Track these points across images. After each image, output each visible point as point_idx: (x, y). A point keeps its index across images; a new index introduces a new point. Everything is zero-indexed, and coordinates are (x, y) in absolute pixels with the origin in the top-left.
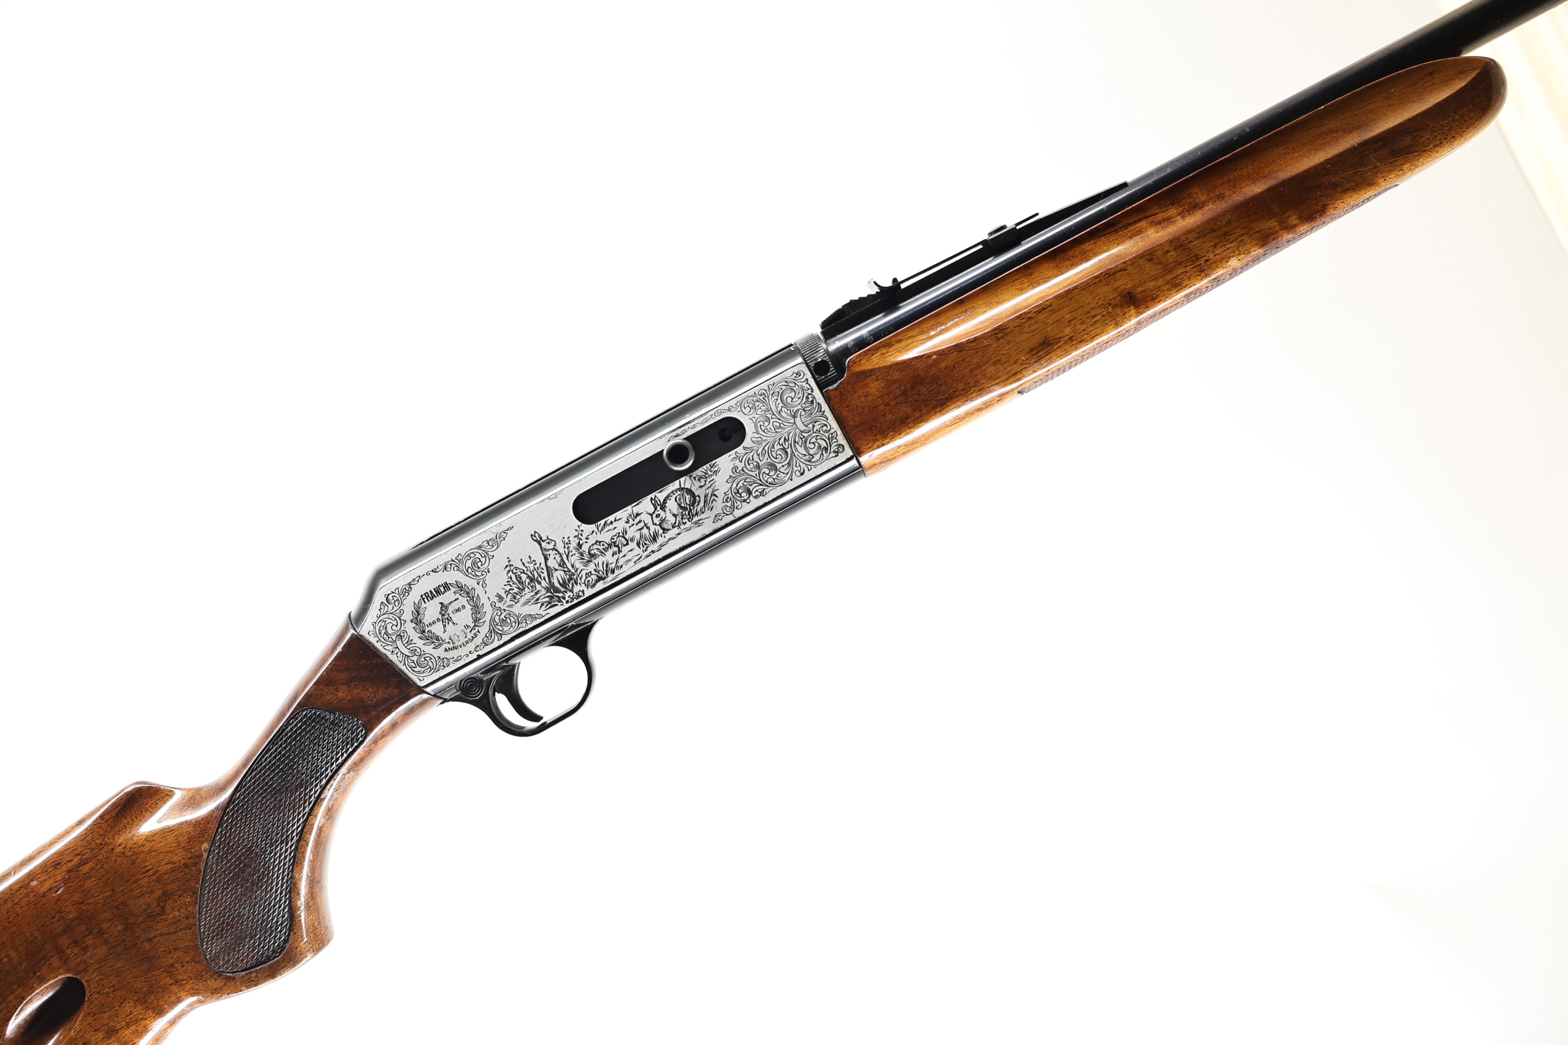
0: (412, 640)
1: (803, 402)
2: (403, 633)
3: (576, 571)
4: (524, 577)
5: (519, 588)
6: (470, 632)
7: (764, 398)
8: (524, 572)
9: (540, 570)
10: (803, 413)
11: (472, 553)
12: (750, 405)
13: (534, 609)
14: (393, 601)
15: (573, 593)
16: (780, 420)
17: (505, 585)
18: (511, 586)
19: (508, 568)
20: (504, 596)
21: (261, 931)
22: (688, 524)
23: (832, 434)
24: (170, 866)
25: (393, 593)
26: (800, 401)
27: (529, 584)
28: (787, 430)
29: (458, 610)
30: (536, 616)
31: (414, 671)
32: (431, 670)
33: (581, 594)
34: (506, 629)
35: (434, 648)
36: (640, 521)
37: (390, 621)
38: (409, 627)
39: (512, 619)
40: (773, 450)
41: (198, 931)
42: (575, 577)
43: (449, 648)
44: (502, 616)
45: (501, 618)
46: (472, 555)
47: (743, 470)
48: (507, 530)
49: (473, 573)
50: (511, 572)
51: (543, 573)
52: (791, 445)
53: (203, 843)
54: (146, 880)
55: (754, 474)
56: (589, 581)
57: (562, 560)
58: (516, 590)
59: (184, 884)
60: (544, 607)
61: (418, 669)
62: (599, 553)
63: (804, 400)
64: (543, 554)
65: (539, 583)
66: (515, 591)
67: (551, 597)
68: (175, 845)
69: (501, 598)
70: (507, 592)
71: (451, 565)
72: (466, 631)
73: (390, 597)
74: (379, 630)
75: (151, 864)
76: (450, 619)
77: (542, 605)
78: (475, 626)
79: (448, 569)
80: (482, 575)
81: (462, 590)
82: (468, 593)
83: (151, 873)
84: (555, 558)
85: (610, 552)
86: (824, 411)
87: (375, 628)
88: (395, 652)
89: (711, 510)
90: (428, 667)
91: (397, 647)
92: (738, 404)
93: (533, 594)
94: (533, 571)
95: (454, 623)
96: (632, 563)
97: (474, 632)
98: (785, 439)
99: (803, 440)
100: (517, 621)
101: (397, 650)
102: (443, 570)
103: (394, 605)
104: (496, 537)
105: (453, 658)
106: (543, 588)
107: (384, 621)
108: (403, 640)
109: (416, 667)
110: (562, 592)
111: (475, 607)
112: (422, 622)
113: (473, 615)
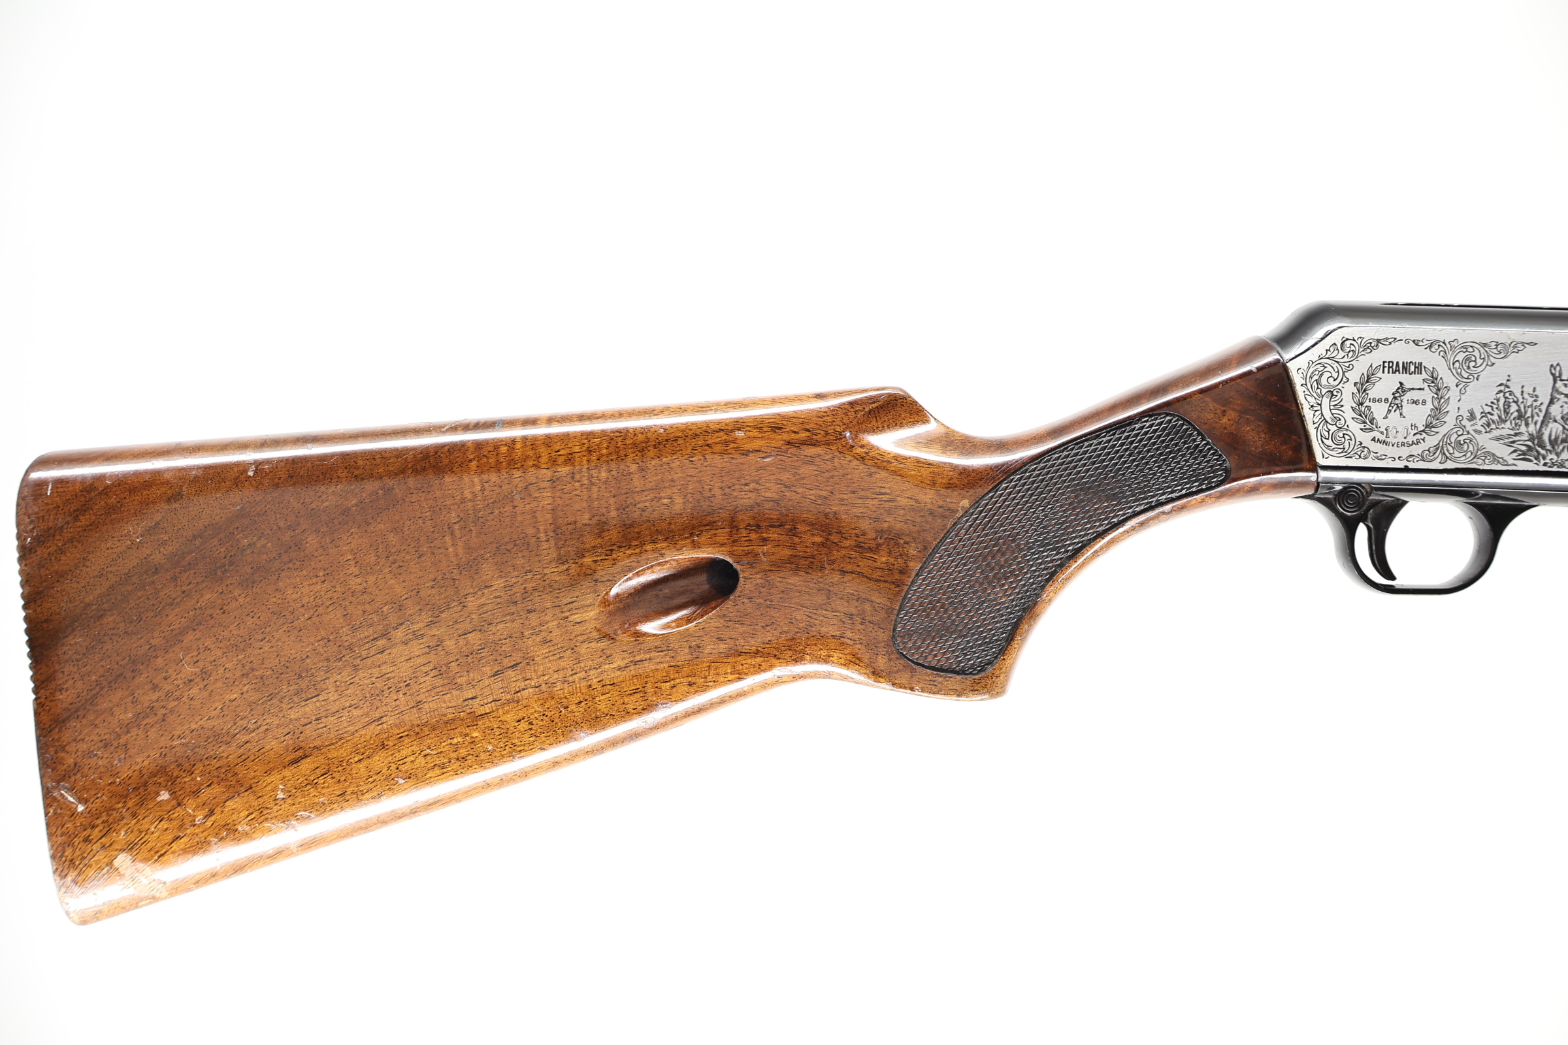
0: (1342, 406)
2: (1338, 392)
4: (1514, 407)
5: (1500, 417)
6: (1415, 434)
8: (1516, 402)
9: (1537, 410)
11: (1472, 347)
13: (1502, 451)
14: (1348, 350)
15: (1558, 457)
17: (1486, 405)
18: (1492, 409)
19: (1502, 388)
20: (1478, 416)
21: (973, 634)
24: (912, 503)
25: (1354, 340)
27: (1514, 419)
29: (1415, 402)
30: (1501, 460)
31: (1323, 442)
32: (1342, 452)
34: (1457, 454)
35: (1361, 429)
37: (1331, 370)
38: (1349, 389)
39: (1471, 448)
41: (903, 594)
43: (1378, 440)
44: (1461, 438)
45: (1458, 439)
48: (1527, 344)
49: (1459, 371)
50: (1502, 394)
51: (1538, 416)
53: (964, 498)
54: (876, 502)
58: (1495, 418)
59: (918, 532)
60: (1515, 454)
61: (1329, 442)
64: (1552, 395)
65: (1527, 425)
66: (1492, 417)
67: (1530, 448)
68: (929, 482)
69: (1472, 417)
70: (1484, 414)
71: (1439, 346)
72: (1410, 430)
73: (1348, 343)
74: (1312, 373)
75: (889, 488)
76: (1400, 407)
77: (1515, 451)
78: (1423, 431)
79: (1433, 350)
80: (1468, 378)
81: (1433, 382)
82: (1439, 390)
83: (885, 497)
84: (1562, 407)
87: (1309, 368)
88: (1315, 409)
90: (1342, 447)
91: (1320, 405)
93: (1512, 432)
95: (1401, 414)
97: (1418, 436)
100: (1475, 453)
101: (1319, 408)
102: (1426, 346)
103: (1347, 355)
104: (1510, 345)
105: (1377, 453)
106: (1527, 432)
107: (1324, 366)
108: (1332, 400)
109: (1328, 439)
110: (1547, 450)
111: (1437, 409)
112: (1367, 392)
113: (1429, 418)
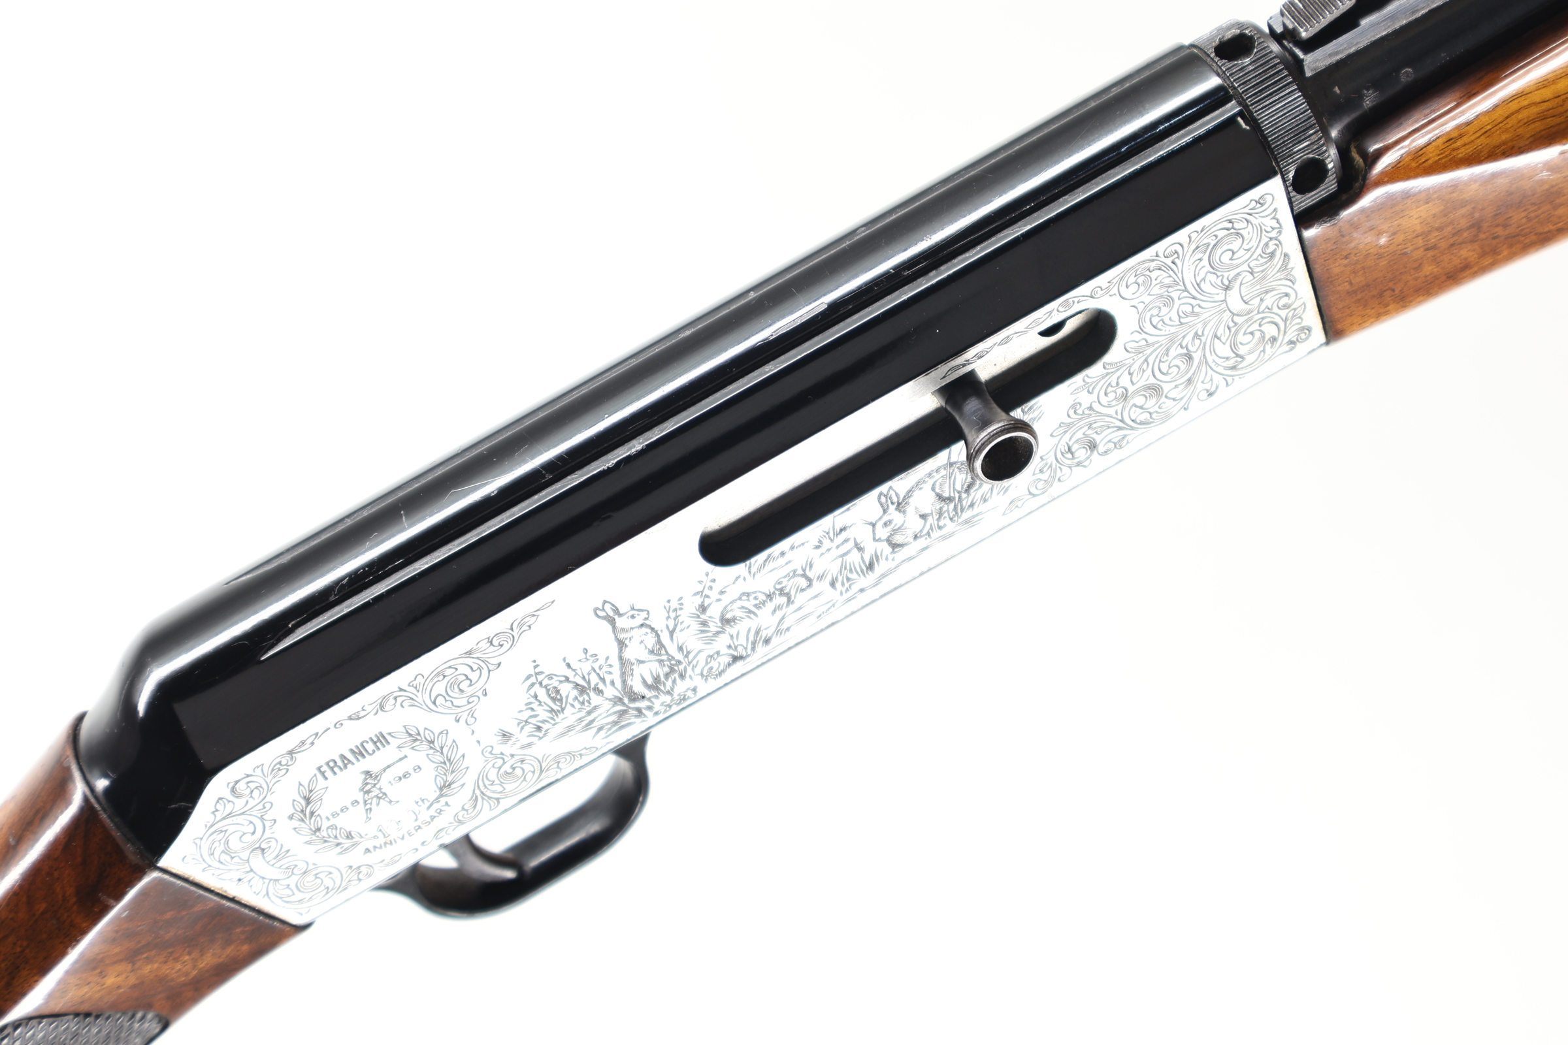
0: (288, 851)
1: (1255, 256)
2: (269, 842)
3: (686, 656)
4: (566, 688)
5: (551, 711)
7: (1173, 262)
8: (566, 679)
9: (605, 669)
10: (1250, 277)
11: (450, 667)
12: (1140, 280)
13: (580, 741)
14: (248, 791)
16: (1194, 298)
17: (520, 711)
18: (533, 710)
19: (533, 680)
20: (516, 730)
22: (950, 527)
23: (1295, 309)
25: (249, 776)
26: (1249, 254)
27: (575, 699)
28: (1203, 317)
30: (584, 751)
31: (288, 902)
32: (327, 893)
33: (690, 694)
34: (511, 787)
35: (341, 853)
36: (846, 541)
37: (239, 829)
38: (284, 829)
39: (528, 768)
40: (1166, 358)
42: (681, 667)
43: (375, 847)
44: (506, 767)
45: (501, 772)
46: (448, 672)
47: (1091, 408)
48: (539, 610)
49: (449, 704)
50: (537, 686)
51: (611, 673)
52: (1205, 343)
55: (1111, 411)
56: (711, 668)
57: (659, 642)
58: (544, 715)
61: (299, 896)
62: (743, 615)
63: (1259, 251)
65: (600, 692)
66: (539, 718)
69: (506, 736)
70: (524, 724)
71: (395, 698)
72: (417, 809)
73: (241, 785)
74: (210, 849)
77: (600, 729)
79: (388, 709)
80: (469, 703)
81: (416, 741)
85: (770, 606)
86: (1292, 269)
87: (199, 848)
88: (247, 879)
89: (1005, 493)
90: (322, 888)
91: (252, 870)
92: (1115, 281)
93: (583, 714)
94: (589, 674)
95: (391, 802)
96: (813, 618)
97: (436, 806)
98: (1196, 334)
99: (1233, 330)
100: (537, 769)
101: (252, 874)
102: (375, 711)
103: (251, 797)
104: (512, 629)
105: (383, 861)
106: (607, 699)
107: (222, 831)
108: (265, 855)
109: (293, 894)
110: (649, 699)
111: (445, 763)
112: (316, 814)
113: (438, 778)
